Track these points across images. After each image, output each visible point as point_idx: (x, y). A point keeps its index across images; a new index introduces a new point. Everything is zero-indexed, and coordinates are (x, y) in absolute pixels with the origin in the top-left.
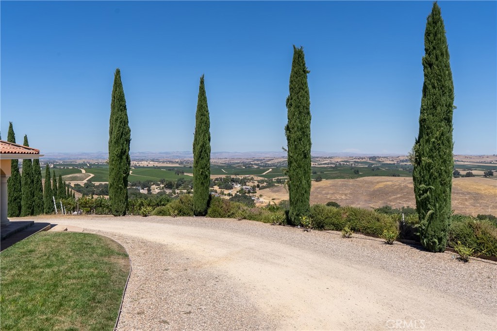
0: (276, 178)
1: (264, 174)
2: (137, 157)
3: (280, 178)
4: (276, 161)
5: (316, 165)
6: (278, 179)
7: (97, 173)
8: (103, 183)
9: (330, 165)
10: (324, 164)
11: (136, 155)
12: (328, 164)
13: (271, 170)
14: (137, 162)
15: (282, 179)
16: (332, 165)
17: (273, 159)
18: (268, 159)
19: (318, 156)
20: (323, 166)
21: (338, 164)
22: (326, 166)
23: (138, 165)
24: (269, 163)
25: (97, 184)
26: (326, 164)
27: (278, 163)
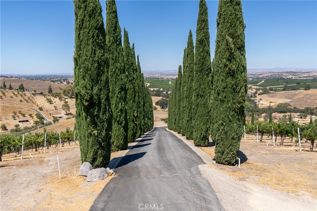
0: (269, 87)
1: (259, 84)
2: (172, 73)
3: (272, 87)
4: (265, 75)
5: (296, 78)
6: (270, 88)
7: (152, 83)
8: (156, 89)
9: (308, 78)
10: (303, 77)
11: (171, 72)
12: (307, 77)
13: (263, 81)
14: (172, 76)
15: (274, 88)
16: (310, 78)
17: (263, 74)
18: (259, 74)
19: (297, 71)
20: (303, 78)
21: (315, 77)
22: (305, 78)
23: (173, 78)
24: (260, 76)
25: (152, 89)
26: (305, 77)
27: (267, 76)
